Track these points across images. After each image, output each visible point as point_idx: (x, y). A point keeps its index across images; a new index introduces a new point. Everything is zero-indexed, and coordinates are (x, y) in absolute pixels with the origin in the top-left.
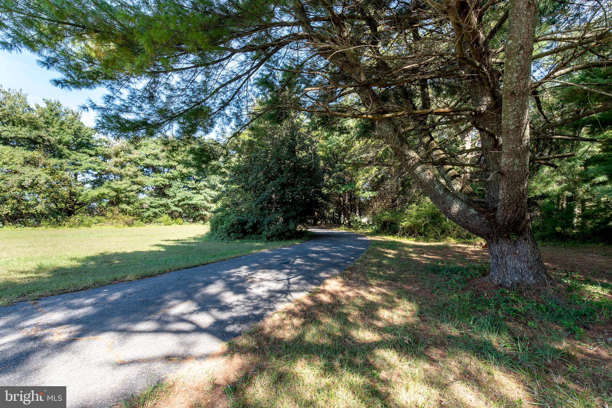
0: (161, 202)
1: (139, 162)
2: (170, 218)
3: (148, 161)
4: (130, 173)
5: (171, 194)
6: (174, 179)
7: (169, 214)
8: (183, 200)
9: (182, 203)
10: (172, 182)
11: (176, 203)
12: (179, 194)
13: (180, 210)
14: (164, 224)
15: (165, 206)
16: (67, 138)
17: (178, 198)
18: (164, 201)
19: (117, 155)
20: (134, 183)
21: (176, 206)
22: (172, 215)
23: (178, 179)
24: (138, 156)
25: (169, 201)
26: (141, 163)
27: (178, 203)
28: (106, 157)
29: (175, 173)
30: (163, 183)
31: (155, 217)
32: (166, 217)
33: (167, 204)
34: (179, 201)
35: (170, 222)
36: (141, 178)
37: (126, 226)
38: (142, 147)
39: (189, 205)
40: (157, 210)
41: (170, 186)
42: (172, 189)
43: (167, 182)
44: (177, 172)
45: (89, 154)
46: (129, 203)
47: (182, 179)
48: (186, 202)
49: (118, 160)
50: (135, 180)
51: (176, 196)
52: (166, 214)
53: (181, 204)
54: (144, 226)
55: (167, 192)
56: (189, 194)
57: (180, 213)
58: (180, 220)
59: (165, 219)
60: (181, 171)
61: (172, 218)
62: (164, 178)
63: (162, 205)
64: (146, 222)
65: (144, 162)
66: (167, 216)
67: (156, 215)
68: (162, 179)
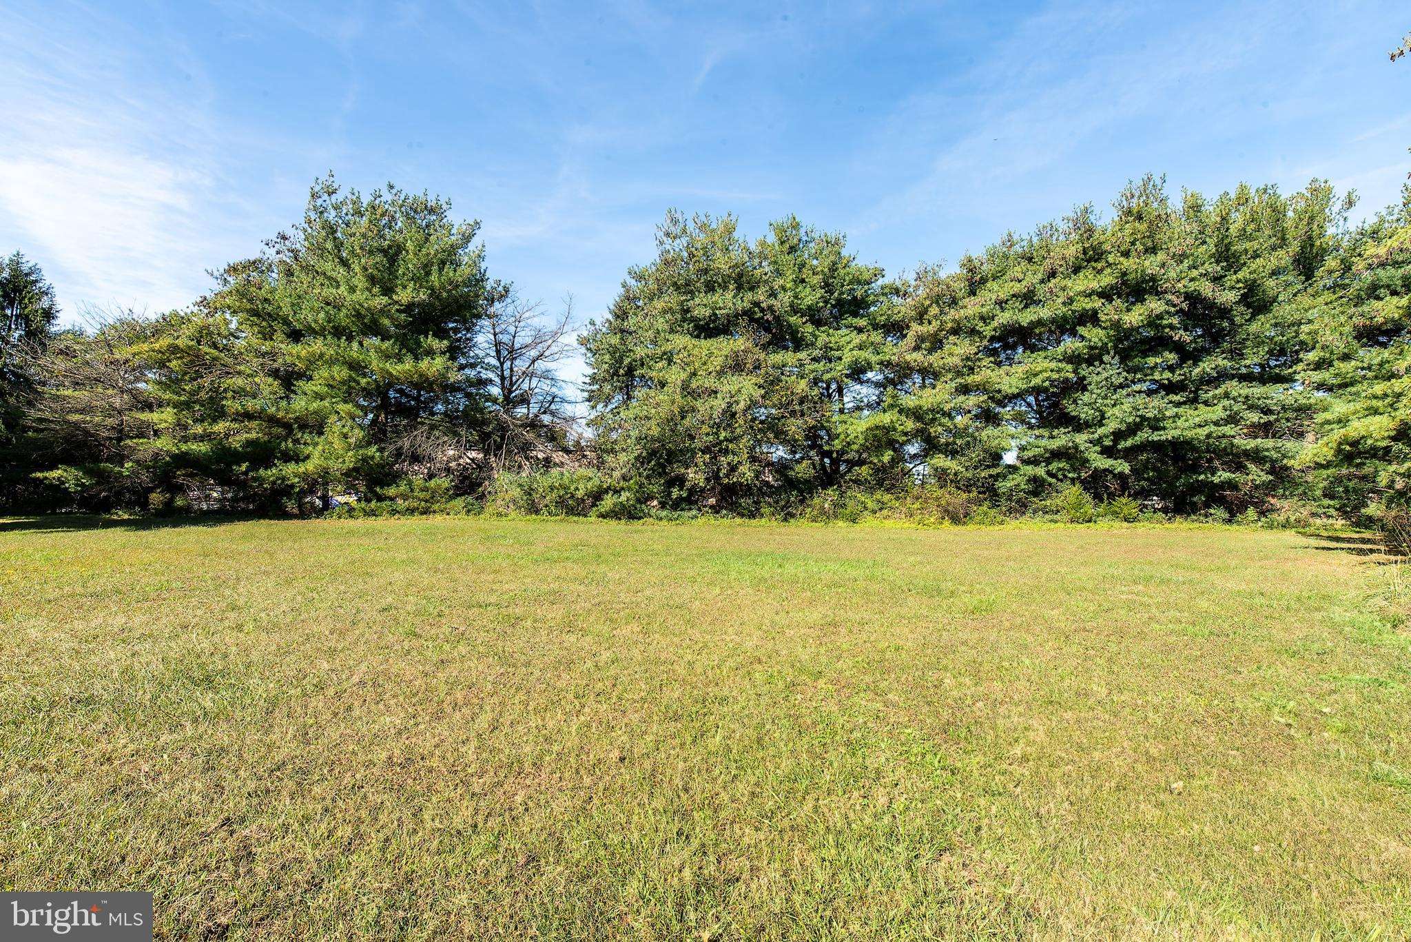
0: (1055, 444)
1: (980, 326)
2: (1088, 497)
3: (1004, 318)
4: (955, 360)
5: (1085, 413)
6: (1094, 357)
7: (1083, 482)
8: (1133, 430)
9: (1129, 443)
10: (1084, 371)
11: (1108, 443)
12: (1116, 411)
13: (1123, 467)
14: (1066, 518)
15: (1068, 455)
16: (810, 297)
17: (1111, 426)
18: (1062, 439)
19: (921, 316)
20: (965, 390)
21: (1108, 452)
22: (1097, 486)
23: (1106, 358)
24: (977, 309)
25: (1081, 439)
26: (988, 331)
27: (1116, 442)
28: (895, 328)
29: (1095, 335)
30: (1055, 376)
31: (1035, 493)
32: (1072, 492)
33: (1076, 447)
34: (1118, 435)
35: (1089, 509)
36: (987, 373)
37: (947, 522)
38: (988, 285)
39: (1157, 447)
40: (1040, 471)
41: (1082, 385)
42: (1086, 397)
43: (1068, 372)
44: (1102, 333)
45: (856, 328)
46: (953, 453)
47: (1124, 356)
48: (1142, 436)
49: (925, 329)
50: (970, 379)
51: (1103, 417)
52: (1073, 481)
53: (1122, 445)
54: (1002, 523)
55: (1071, 409)
56: (1154, 406)
57: (1121, 476)
58: (1126, 504)
59: (1072, 500)
60: (1117, 325)
61: (1098, 497)
62: (1060, 361)
63: (1056, 455)
64: (1010, 510)
65: (995, 324)
66: (1076, 489)
67: (1038, 487)
68: (1053, 365)
